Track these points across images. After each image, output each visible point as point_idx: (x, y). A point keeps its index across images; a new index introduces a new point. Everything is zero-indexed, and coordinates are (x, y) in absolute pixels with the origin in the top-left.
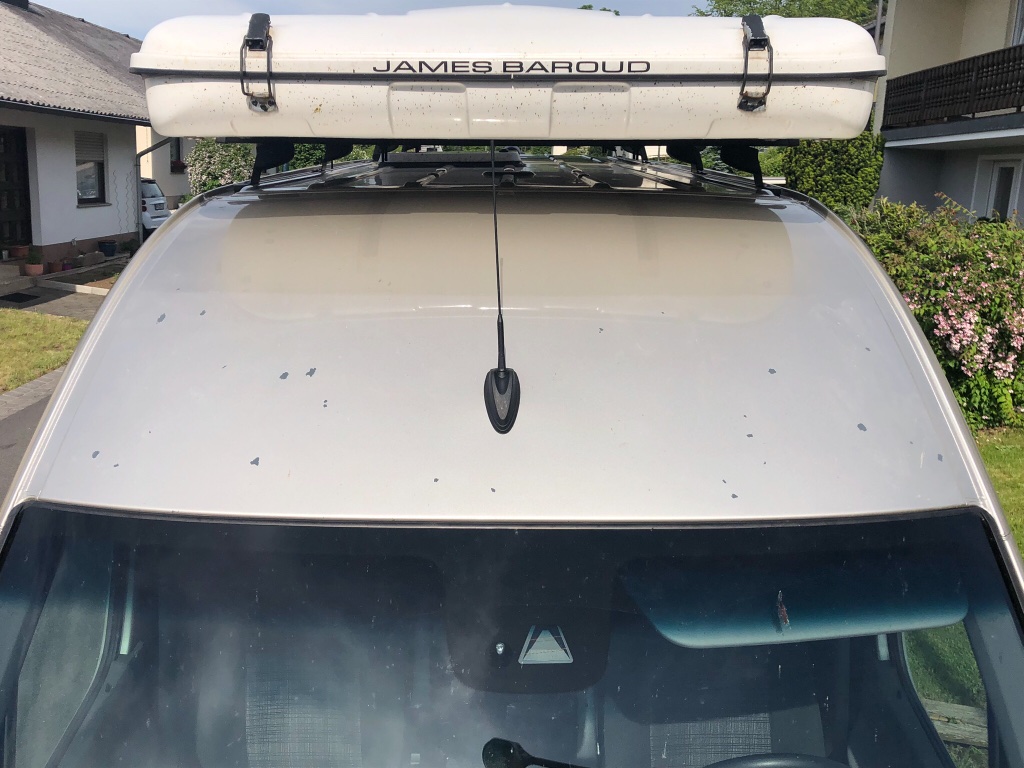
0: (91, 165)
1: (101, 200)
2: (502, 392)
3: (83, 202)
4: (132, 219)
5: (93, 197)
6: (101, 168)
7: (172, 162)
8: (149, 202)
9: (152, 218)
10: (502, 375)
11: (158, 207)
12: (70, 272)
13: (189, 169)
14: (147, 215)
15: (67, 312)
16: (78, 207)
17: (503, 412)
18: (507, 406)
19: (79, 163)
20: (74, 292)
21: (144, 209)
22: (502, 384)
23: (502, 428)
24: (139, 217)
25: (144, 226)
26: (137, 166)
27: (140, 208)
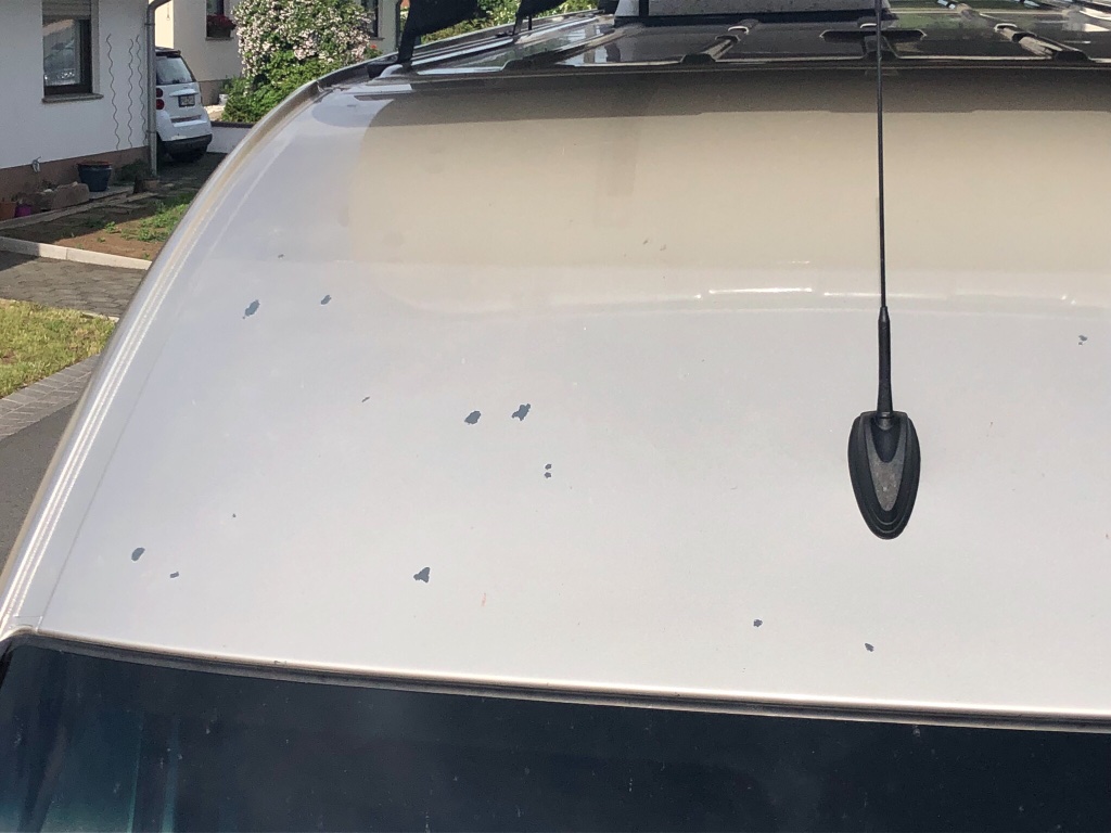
0: (68, 23)
1: (84, 88)
2: (886, 457)
3: (53, 93)
4: (139, 125)
5: (72, 82)
6: (85, 29)
7: (209, 18)
8: (171, 92)
9: (174, 121)
10: (885, 425)
11: (183, 100)
12: (28, 220)
13: (240, 30)
14: (164, 115)
15: (24, 293)
16: (44, 101)
17: (887, 495)
18: (895, 485)
19: (47, 20)
20: (35, 257)
21: (160, 105)
22: (887, 442)
23: (886, 528)
24: (150, 120)
25: (158, 137)
26: (150, 25)
27: (153, 104)
